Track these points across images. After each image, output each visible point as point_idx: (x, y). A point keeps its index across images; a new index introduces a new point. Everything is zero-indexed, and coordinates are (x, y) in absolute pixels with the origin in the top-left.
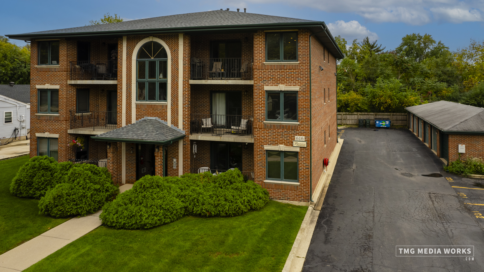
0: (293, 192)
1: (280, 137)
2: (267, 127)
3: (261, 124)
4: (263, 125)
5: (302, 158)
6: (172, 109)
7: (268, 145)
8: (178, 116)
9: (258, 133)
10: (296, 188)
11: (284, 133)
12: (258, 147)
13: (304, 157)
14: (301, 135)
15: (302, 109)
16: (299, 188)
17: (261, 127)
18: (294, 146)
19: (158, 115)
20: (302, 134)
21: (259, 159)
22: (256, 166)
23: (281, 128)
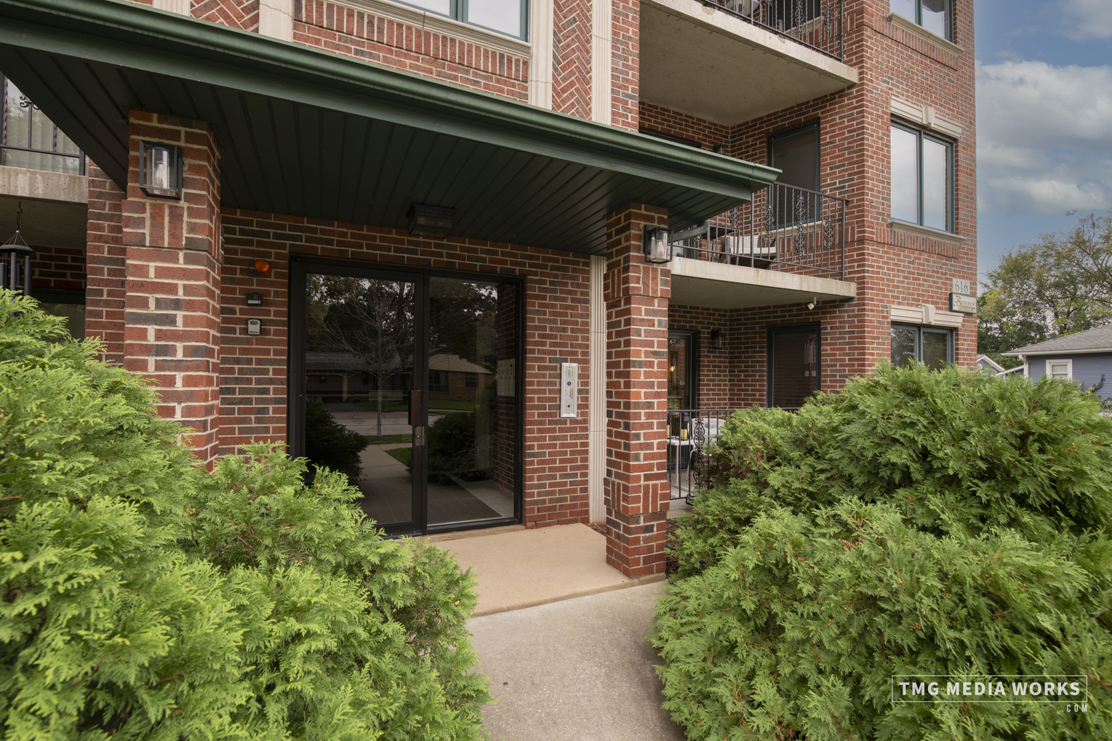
1: (923, 280)
2: (898, 239)
3: (884, 230)
4: (888, 232)
5: (965, 347)
6: (559, 95)
7: (899, 303)
9: (875, 261)
11: (931, 266)
12: (873, 311)
14: (963, 278)
17: (884, 238)
18: (954, 308)
20: (965, 273)
21: (877, 354)
23: (926, 248)
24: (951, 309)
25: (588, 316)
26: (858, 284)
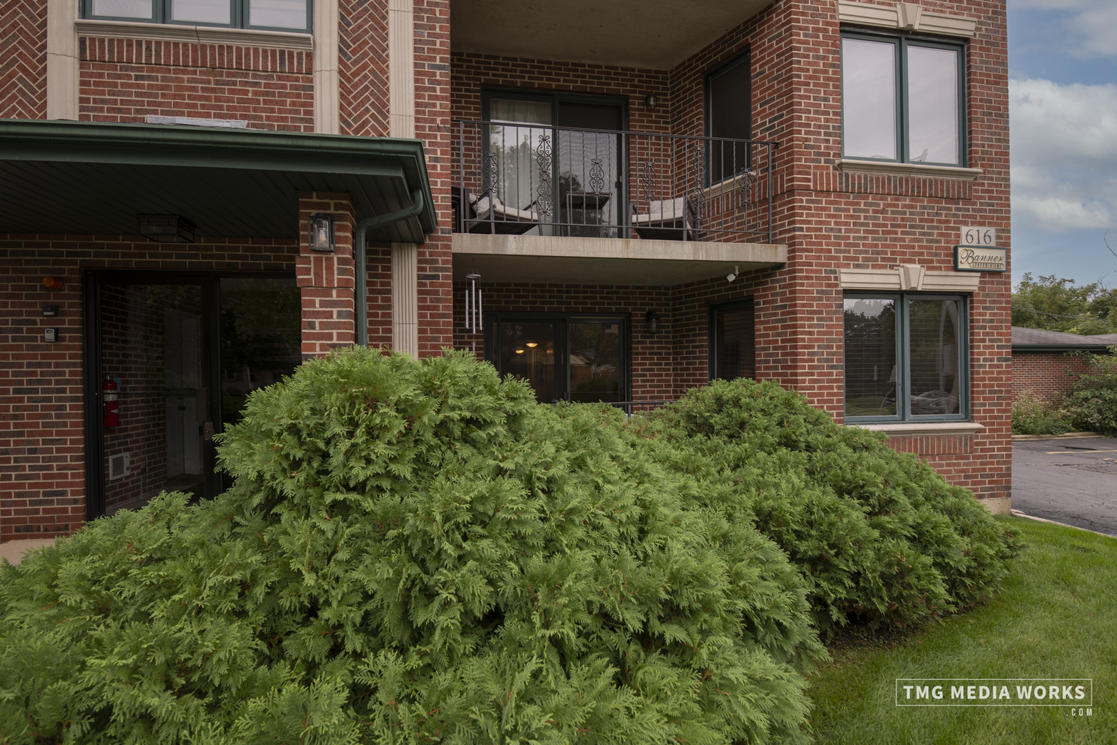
0: (955, 465)
1: (903, 233)
2: (853, 184)
3: (828, 174)
4: (834, 176)
5: (987, 317)
6: (349, 80)
7: (857, 266)
8: (385, 117)
9: (813, 215)
10: (966, 444)
11: (918, 214)
12: (811, 278)
13: (994, 314)
14: (983, 224)
15: (984, 114)
16: (977, 444)
17: (828, 184)
18: (960, 266)
19: (247, 109)
20: (986, 217)
21: (819, 333)
22: (804, 367)
23: (907, 191)
24: (956, 269)
25: (390, 307)
26: (790, 245)
